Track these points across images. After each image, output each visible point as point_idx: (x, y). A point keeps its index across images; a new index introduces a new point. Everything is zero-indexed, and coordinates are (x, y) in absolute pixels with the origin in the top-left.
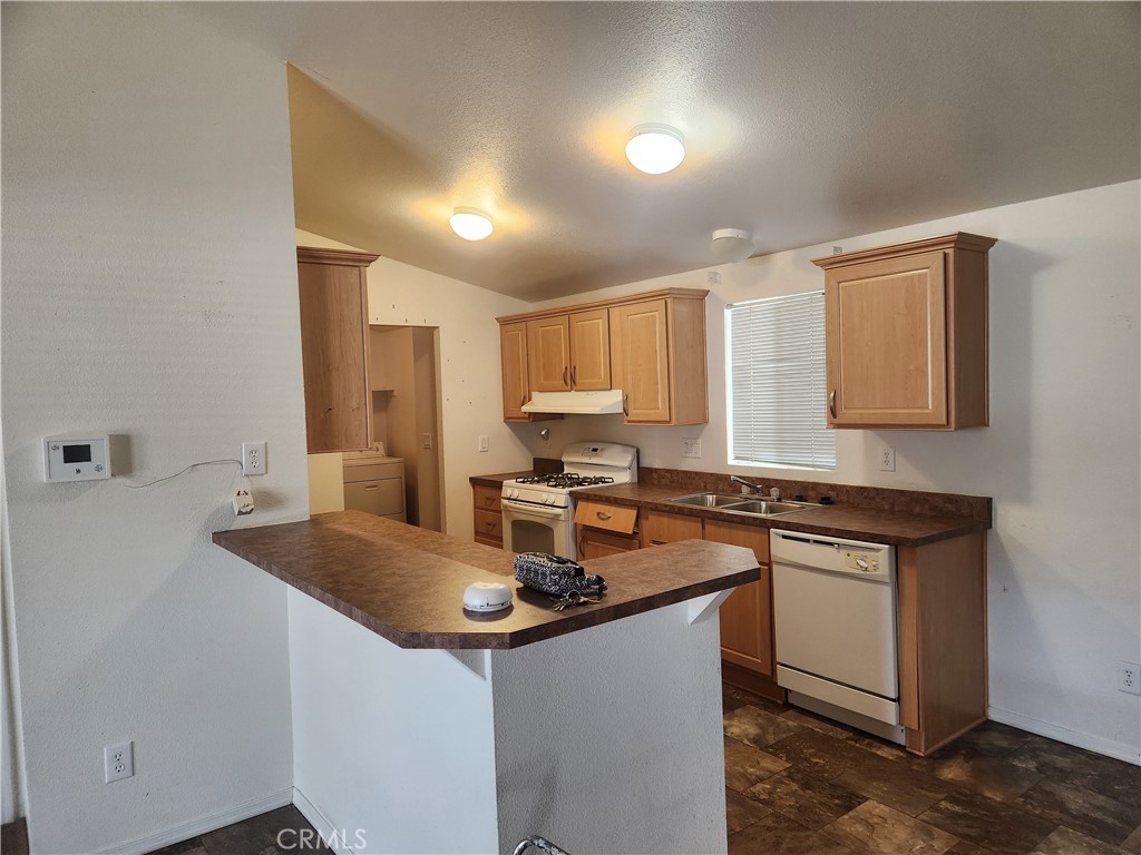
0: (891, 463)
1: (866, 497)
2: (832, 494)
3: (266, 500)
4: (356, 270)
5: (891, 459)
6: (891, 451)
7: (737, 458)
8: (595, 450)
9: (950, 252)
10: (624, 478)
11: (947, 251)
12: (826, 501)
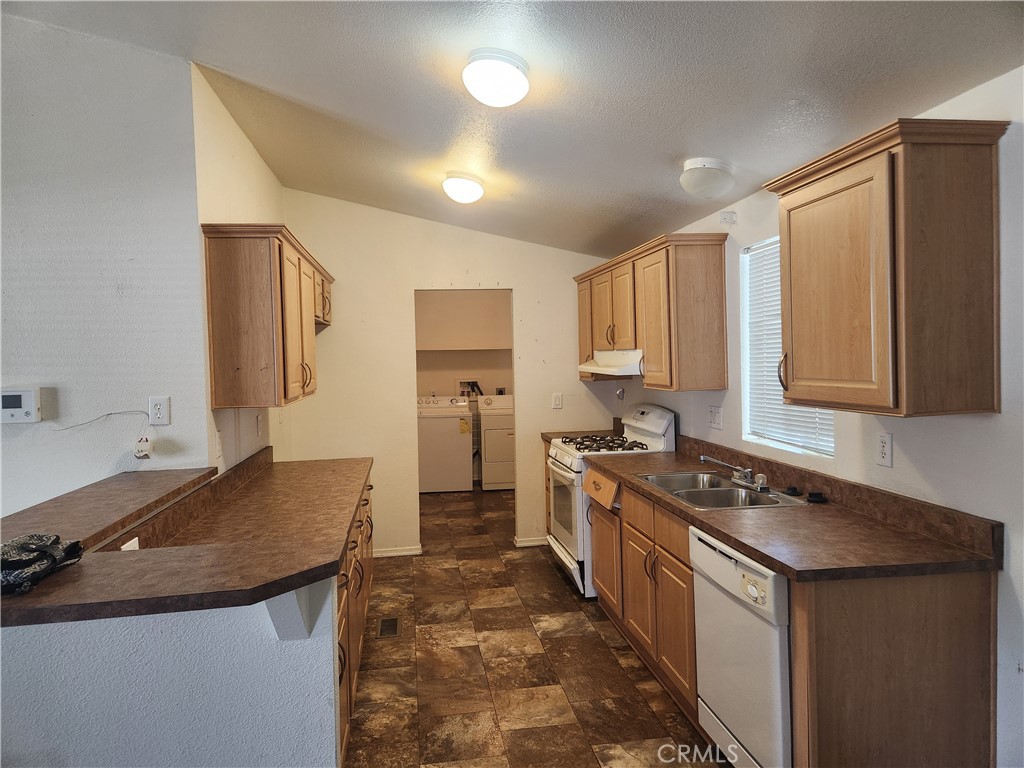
0: (888, 456)
1: (859, 500)
2: (827, 490)
3: (169, 447)
4: (265, 242)
5: (887, 449)
6: (888, 439)
7: (754, 433)
8: (643, 413)
9: (899, 150)
10: (658, 445)
11: (894, 150)
12: (817, 499)
